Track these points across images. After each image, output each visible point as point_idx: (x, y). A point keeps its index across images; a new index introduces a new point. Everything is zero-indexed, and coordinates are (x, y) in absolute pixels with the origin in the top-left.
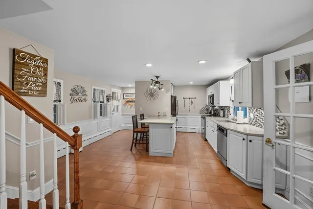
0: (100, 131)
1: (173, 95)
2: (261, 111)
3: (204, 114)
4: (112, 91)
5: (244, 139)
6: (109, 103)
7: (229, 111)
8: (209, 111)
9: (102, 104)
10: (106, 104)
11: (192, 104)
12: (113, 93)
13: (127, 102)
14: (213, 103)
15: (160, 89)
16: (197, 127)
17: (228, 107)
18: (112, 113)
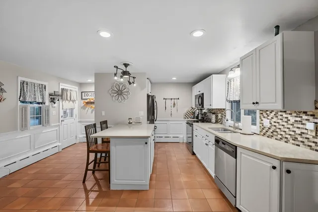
0: (35, 149)
1: (150, 94)
2: (285, 115)
3: (189, 119)
4: (61, 87)
5: (274, 168)
6: (55, 105)
7: (224, 116)
8: (196, 115)
9: (40, 105)
10: (48, 106)
11: (174, 107)
12: (63, 90)
13: (87, 103)
14: (202, 104)
15: (130, 83)
16: (181, 136)
17: (222, 110)
18: (61, 119)
